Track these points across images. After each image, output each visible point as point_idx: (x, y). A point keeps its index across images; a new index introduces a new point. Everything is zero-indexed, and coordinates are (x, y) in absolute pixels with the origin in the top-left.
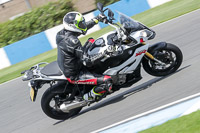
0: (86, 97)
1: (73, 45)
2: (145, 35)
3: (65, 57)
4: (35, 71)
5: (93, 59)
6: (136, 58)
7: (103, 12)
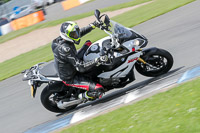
1: (65, 53)
5: (86, 65)
6: (128, 65)
7: (99, 18)
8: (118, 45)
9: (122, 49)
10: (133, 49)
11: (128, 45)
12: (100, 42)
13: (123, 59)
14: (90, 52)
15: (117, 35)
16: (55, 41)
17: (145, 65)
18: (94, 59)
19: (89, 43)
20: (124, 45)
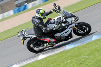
1: (38, 23)
4: (23, 32)
5: (48, 29)
6: (69, 30)
7: (55, 7)
10: (71, 22)
11: (69, 20)
12: (56, 19)
13: (66, 27)
14: (51, 23)
16: (33, 17)
17: (77, 30)
18: (52, 26)
19: (50, 19)
20: (67, 20)
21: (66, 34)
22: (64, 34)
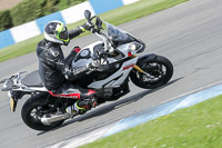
0: (68, 110)
1: (53, 58)
2: (134, 47)
3: (45, 70)
4: (15, 81)
5: (76, 72)
6: (123, 73)
7: (90, 20)
8: (112, 50)
9: (117, 53)
10: (130, 53)
11: (124, 49)
12: (91, 47)
13: (118, 66)
14: (80, 57)
15: (111, 38)
17: (141, 74)
18: (84, 65)
20: (119, 49)
21: (117, 84)
22: (112, 82)
